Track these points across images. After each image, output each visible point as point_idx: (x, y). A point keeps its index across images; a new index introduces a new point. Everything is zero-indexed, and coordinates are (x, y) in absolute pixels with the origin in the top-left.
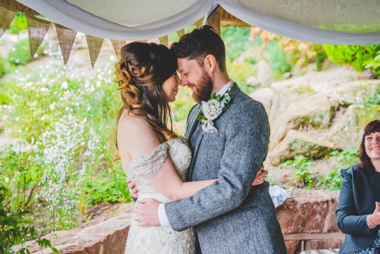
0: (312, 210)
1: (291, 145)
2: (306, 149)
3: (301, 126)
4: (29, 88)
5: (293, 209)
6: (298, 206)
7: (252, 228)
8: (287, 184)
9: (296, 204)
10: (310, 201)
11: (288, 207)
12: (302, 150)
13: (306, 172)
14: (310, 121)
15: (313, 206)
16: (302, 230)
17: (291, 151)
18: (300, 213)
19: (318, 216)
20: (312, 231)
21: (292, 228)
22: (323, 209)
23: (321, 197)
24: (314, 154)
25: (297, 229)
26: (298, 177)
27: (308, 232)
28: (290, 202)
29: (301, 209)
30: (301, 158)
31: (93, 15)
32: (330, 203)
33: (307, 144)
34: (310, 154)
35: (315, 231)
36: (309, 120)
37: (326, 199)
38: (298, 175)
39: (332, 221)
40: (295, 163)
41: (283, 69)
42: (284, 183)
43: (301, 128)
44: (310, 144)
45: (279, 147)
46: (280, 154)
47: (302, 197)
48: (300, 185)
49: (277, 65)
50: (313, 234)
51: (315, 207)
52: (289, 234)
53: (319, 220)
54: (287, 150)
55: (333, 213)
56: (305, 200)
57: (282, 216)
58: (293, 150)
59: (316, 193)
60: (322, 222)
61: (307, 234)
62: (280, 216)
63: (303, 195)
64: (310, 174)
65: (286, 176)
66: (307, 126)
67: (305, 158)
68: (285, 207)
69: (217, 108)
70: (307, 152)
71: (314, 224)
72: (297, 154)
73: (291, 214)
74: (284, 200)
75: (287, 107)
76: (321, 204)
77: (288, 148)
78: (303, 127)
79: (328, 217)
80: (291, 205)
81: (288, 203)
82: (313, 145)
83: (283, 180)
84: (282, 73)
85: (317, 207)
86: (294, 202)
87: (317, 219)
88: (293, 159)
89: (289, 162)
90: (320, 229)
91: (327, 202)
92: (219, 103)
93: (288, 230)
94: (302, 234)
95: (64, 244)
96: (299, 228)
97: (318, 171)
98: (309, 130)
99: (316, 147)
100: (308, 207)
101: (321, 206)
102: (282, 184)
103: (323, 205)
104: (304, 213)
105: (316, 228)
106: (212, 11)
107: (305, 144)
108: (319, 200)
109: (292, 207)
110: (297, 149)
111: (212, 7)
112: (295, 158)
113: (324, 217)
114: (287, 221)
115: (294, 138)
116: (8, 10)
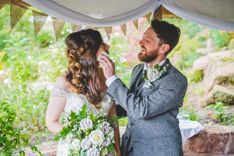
0: (217, 139)
1: (214, 95)
2: (225, 97)
3: (223, 83)
4: (55, 52)
5: (205, 137)
6: (208, 135)
7: (169, 149)
8: (210, 119)
9: (207, 134)
10: (216, 133)
11: (201, 136)
12: (222, 98)
13: (221, 113)
14: (230, 80)
15: (218, 136)
16: (211, 151)
17: (215, 98)
18: (209, 140)
19: (221, 143)
20: (217, 152)
21: (204, 149)
22: (225, 138)
23: (225, 130)
24: (230, 101)
25: (207, 150)
26: (217, 116)
27: (214, 153)
28: (203, 132)
29: (210, 137)
30: (220, 103)
31: (74, 11)
32: (230, 135)
33: (226, 95)
34: (227, 101)
35: (219, 152)
36: (228, 79)
37: (227, 132)
38: (217, 114)
39: (231, 147)
40: (216, 107)
41: (223, 44)
42: (208, 119)
43: (223, 84)
44: (227, 95)
45: (207, 96)
46: (208, 100)
47: (212, 129)
48: (218, 121)
49: (219, 41)
50: (217, 155)
51: (219, 136)
52: (201, 153)
53: (222, 145)
54: (212, 97)
55: (232, 142)
56: (213, 132)
57: (198, 141)
58: (216, 98)
59: (222, 128)
60: (224, 147)
61: (213, 154)
62: (196, 141)
63: (214, 128)
64: (225, 115)
65: (210, 115)
66: (227, 83)
67: (223, 104)
68: (200, 135)
69: (156, 75)
70: (225, 100)
71: (219, 148)
72: (219, 101)
73: (203, 140)
74: (199, 131)
75: (215, 69)
76: (224, 135)
77: (213, 96)
78: (225, 83)
79: (228, 144)
80: (203, 135)
81: (202, 133)
82: (229, 95)
83: (207, 117)
84: (221, 47)
85: (221, 137)
86: (205, 133)
87: (221, 145)
88: (214, 104)
89: (212, 106)
90: (222, 151)
91: (228, 134)
92: (158, 72)
93: (201, 150)
94: (210, 154)
95: (53, 149)
96: (209, 150)
97: (231, 112)
98: (228, 85)
99: (232, 97)
100: (214, 137)
101: (224, 136)
102: (206, 119)
103: (225, 136)
104: (212, 140)
105: (220, 151)
106: (156, 9)
107: (224, 95)
108: (223, 133)
109: (204, 136)
110: (218, 97)
111: (157, 6)
112: (216, 103)
113: (226, 143)
114: (200, 145)
115: (217, 90)
116: (21, 8)
